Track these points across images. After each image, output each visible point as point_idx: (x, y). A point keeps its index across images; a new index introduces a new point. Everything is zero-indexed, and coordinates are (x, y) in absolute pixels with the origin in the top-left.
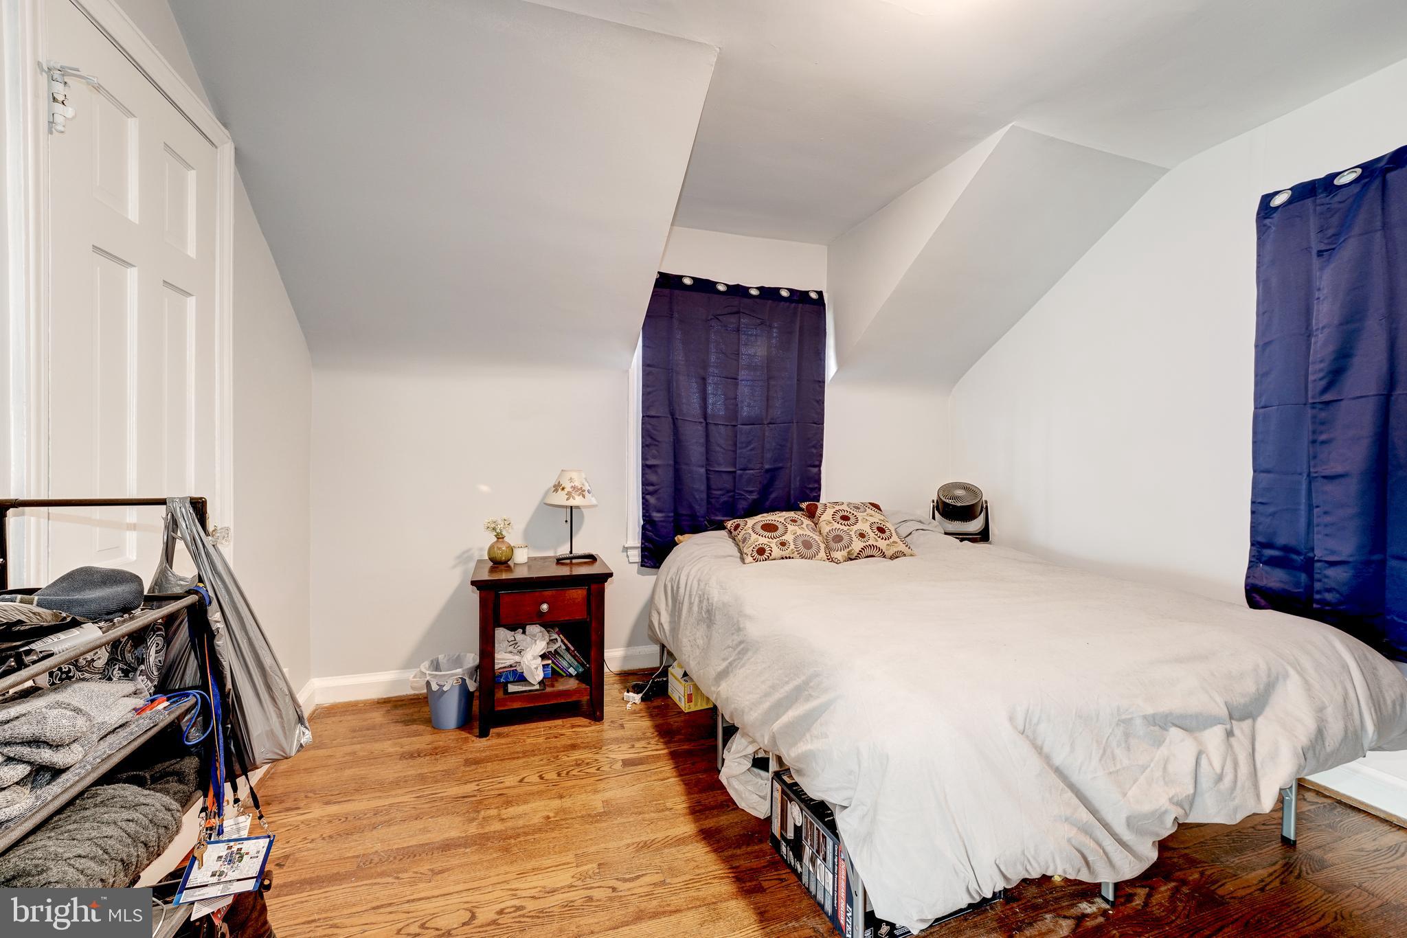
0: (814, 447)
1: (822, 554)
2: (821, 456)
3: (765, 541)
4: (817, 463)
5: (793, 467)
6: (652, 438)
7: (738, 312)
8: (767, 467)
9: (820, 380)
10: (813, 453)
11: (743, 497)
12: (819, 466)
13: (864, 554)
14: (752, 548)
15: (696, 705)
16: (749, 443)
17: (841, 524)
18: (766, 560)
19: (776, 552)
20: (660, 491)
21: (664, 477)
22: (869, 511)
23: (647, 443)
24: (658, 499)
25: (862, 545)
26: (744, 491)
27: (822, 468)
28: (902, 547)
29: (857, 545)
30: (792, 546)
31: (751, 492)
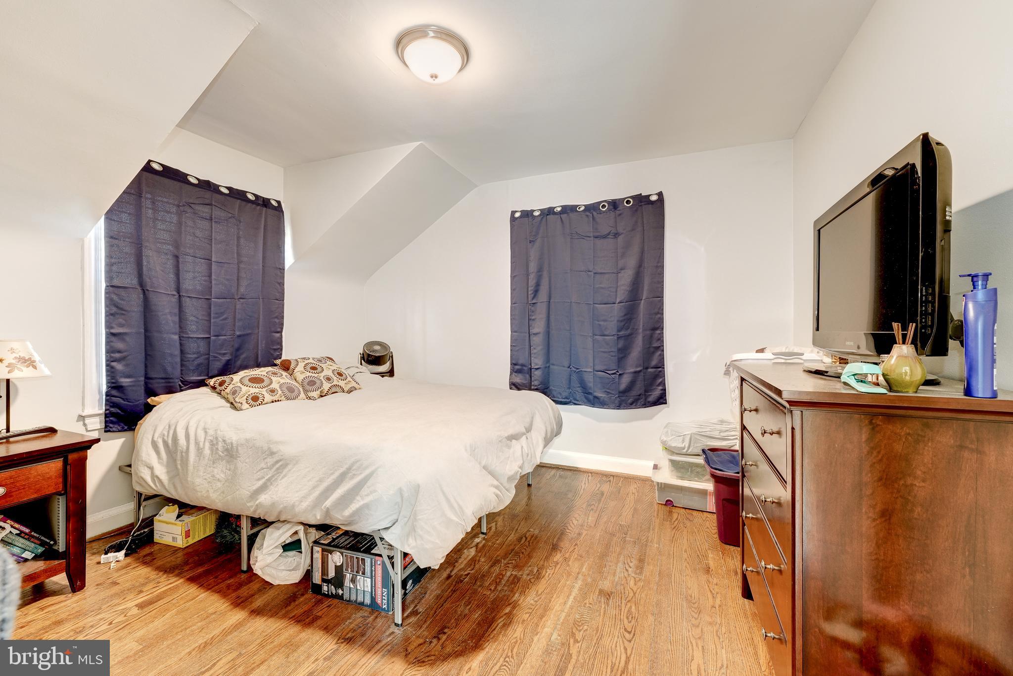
0: (276, 317)
1: (302, 395)
2: (282, 324)
3: (257, 390)
4: (279, 330)
5: (260, 333)
6: (117, 307)
7: (210, 205)
8: (238, 333)
9: (281, 268)
10: (276, 322)
11: (217, 359)
12: (281, 332)
13: (331, 392)
14: (245, 397)
15: (193, 539)
16: (222, 314)
17: (312, 372)
18: (260, 404)
19: (268, 398)
20: (128, 358)
21: (134, 344)
22: (328, 362)
23: (112, 312)
24: (127, 365)
25: (330, 385)
26: (218, 353)
27: (283, 334)
28: (354, 384)
29: (326, 386)
30: (280, 392)
31: (224, 354)
